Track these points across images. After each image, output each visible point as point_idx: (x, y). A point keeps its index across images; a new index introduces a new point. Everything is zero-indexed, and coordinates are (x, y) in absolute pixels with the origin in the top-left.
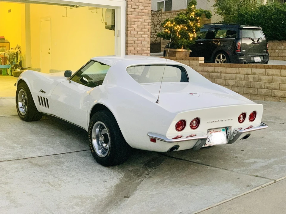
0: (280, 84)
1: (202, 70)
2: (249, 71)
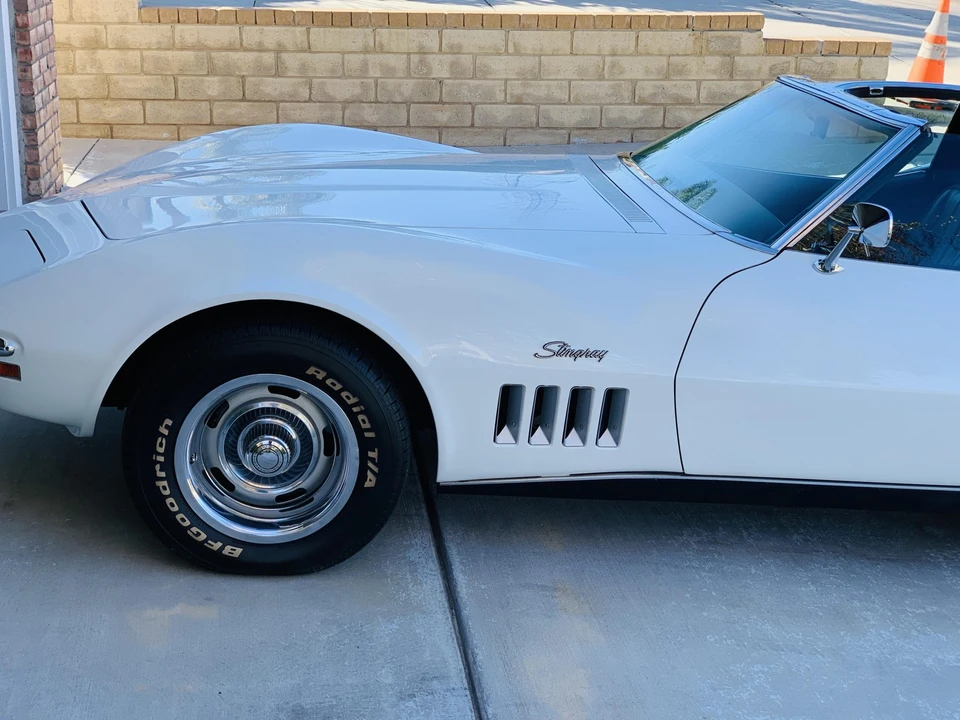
0: (570, 81)
1: (159, 42)
2: (430, 38)
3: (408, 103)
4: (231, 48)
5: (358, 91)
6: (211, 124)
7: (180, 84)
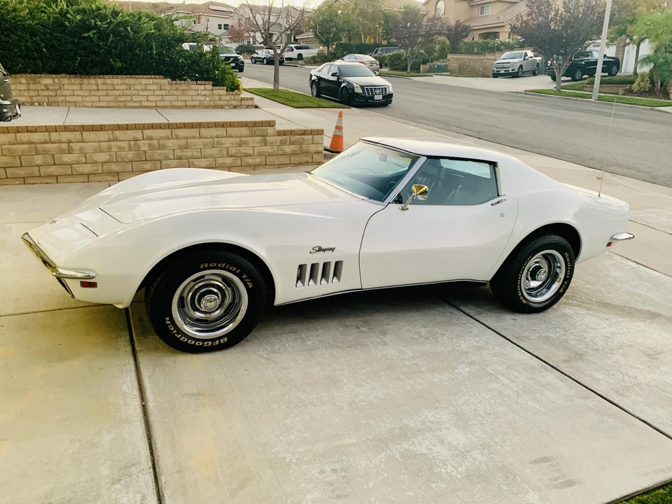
2: (138, 134)
3: (131, 161)
4: (45, 142)
5: (108, 158)
6: (40, 176)
7: (22, 160)
